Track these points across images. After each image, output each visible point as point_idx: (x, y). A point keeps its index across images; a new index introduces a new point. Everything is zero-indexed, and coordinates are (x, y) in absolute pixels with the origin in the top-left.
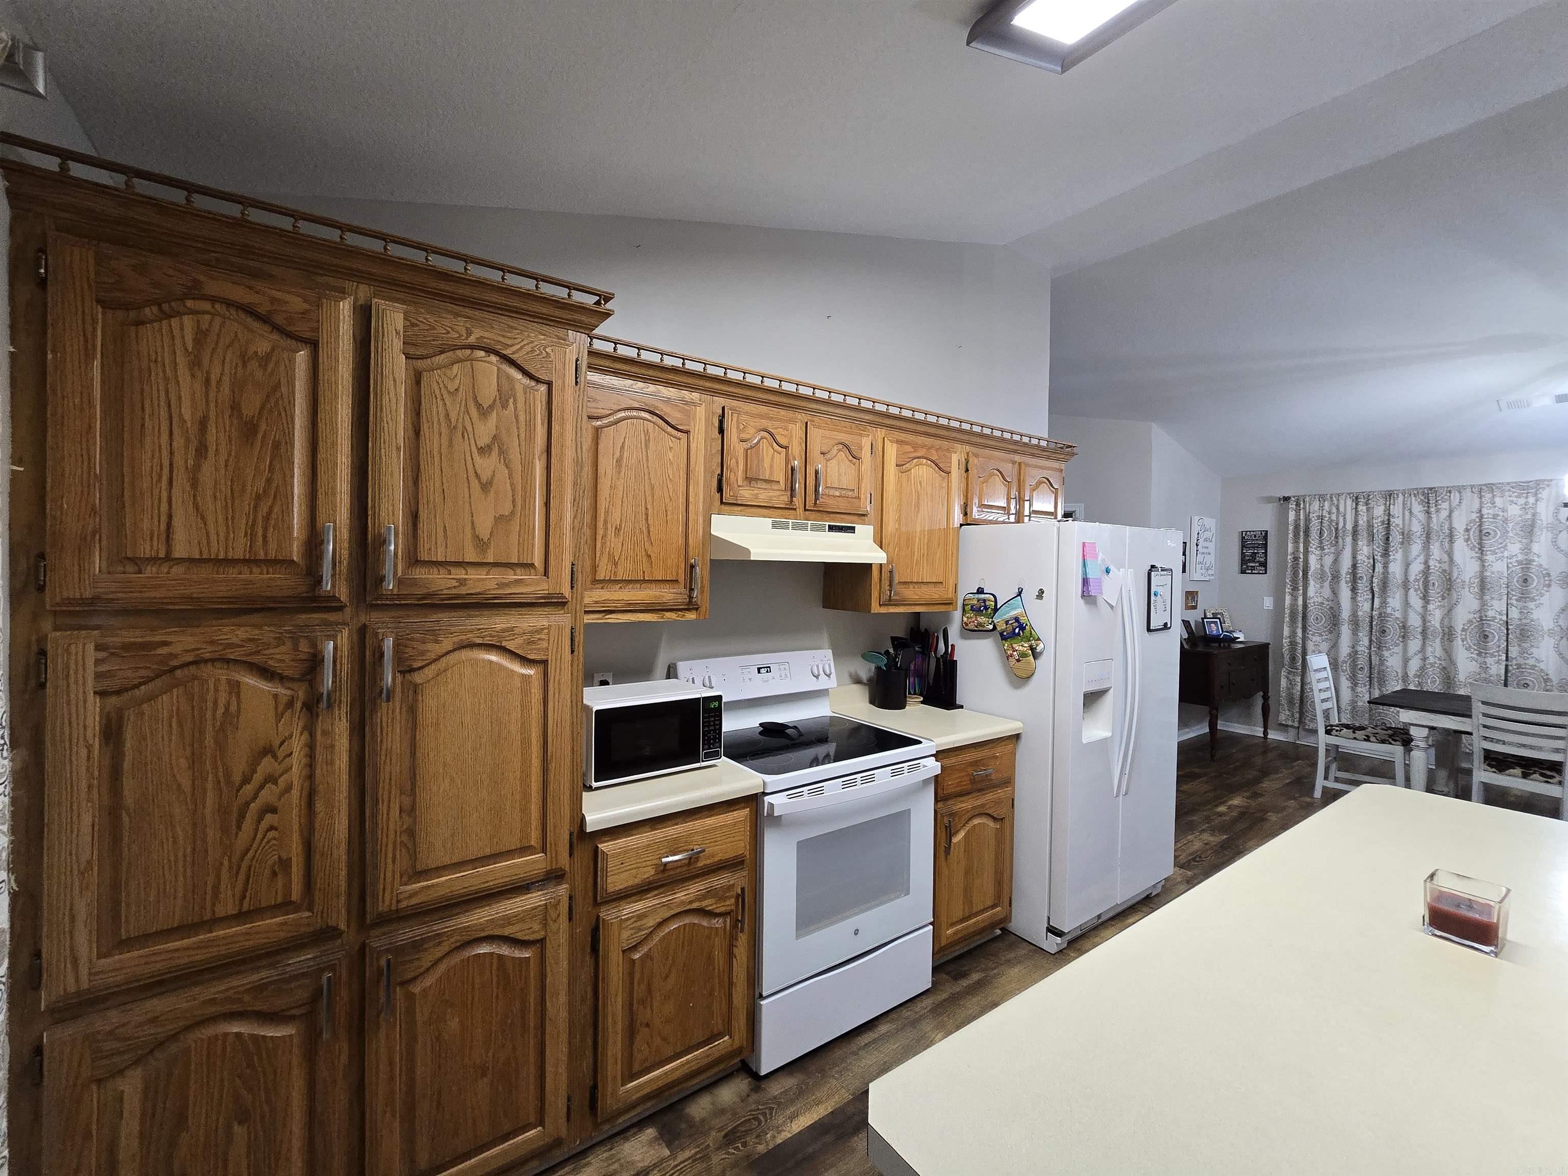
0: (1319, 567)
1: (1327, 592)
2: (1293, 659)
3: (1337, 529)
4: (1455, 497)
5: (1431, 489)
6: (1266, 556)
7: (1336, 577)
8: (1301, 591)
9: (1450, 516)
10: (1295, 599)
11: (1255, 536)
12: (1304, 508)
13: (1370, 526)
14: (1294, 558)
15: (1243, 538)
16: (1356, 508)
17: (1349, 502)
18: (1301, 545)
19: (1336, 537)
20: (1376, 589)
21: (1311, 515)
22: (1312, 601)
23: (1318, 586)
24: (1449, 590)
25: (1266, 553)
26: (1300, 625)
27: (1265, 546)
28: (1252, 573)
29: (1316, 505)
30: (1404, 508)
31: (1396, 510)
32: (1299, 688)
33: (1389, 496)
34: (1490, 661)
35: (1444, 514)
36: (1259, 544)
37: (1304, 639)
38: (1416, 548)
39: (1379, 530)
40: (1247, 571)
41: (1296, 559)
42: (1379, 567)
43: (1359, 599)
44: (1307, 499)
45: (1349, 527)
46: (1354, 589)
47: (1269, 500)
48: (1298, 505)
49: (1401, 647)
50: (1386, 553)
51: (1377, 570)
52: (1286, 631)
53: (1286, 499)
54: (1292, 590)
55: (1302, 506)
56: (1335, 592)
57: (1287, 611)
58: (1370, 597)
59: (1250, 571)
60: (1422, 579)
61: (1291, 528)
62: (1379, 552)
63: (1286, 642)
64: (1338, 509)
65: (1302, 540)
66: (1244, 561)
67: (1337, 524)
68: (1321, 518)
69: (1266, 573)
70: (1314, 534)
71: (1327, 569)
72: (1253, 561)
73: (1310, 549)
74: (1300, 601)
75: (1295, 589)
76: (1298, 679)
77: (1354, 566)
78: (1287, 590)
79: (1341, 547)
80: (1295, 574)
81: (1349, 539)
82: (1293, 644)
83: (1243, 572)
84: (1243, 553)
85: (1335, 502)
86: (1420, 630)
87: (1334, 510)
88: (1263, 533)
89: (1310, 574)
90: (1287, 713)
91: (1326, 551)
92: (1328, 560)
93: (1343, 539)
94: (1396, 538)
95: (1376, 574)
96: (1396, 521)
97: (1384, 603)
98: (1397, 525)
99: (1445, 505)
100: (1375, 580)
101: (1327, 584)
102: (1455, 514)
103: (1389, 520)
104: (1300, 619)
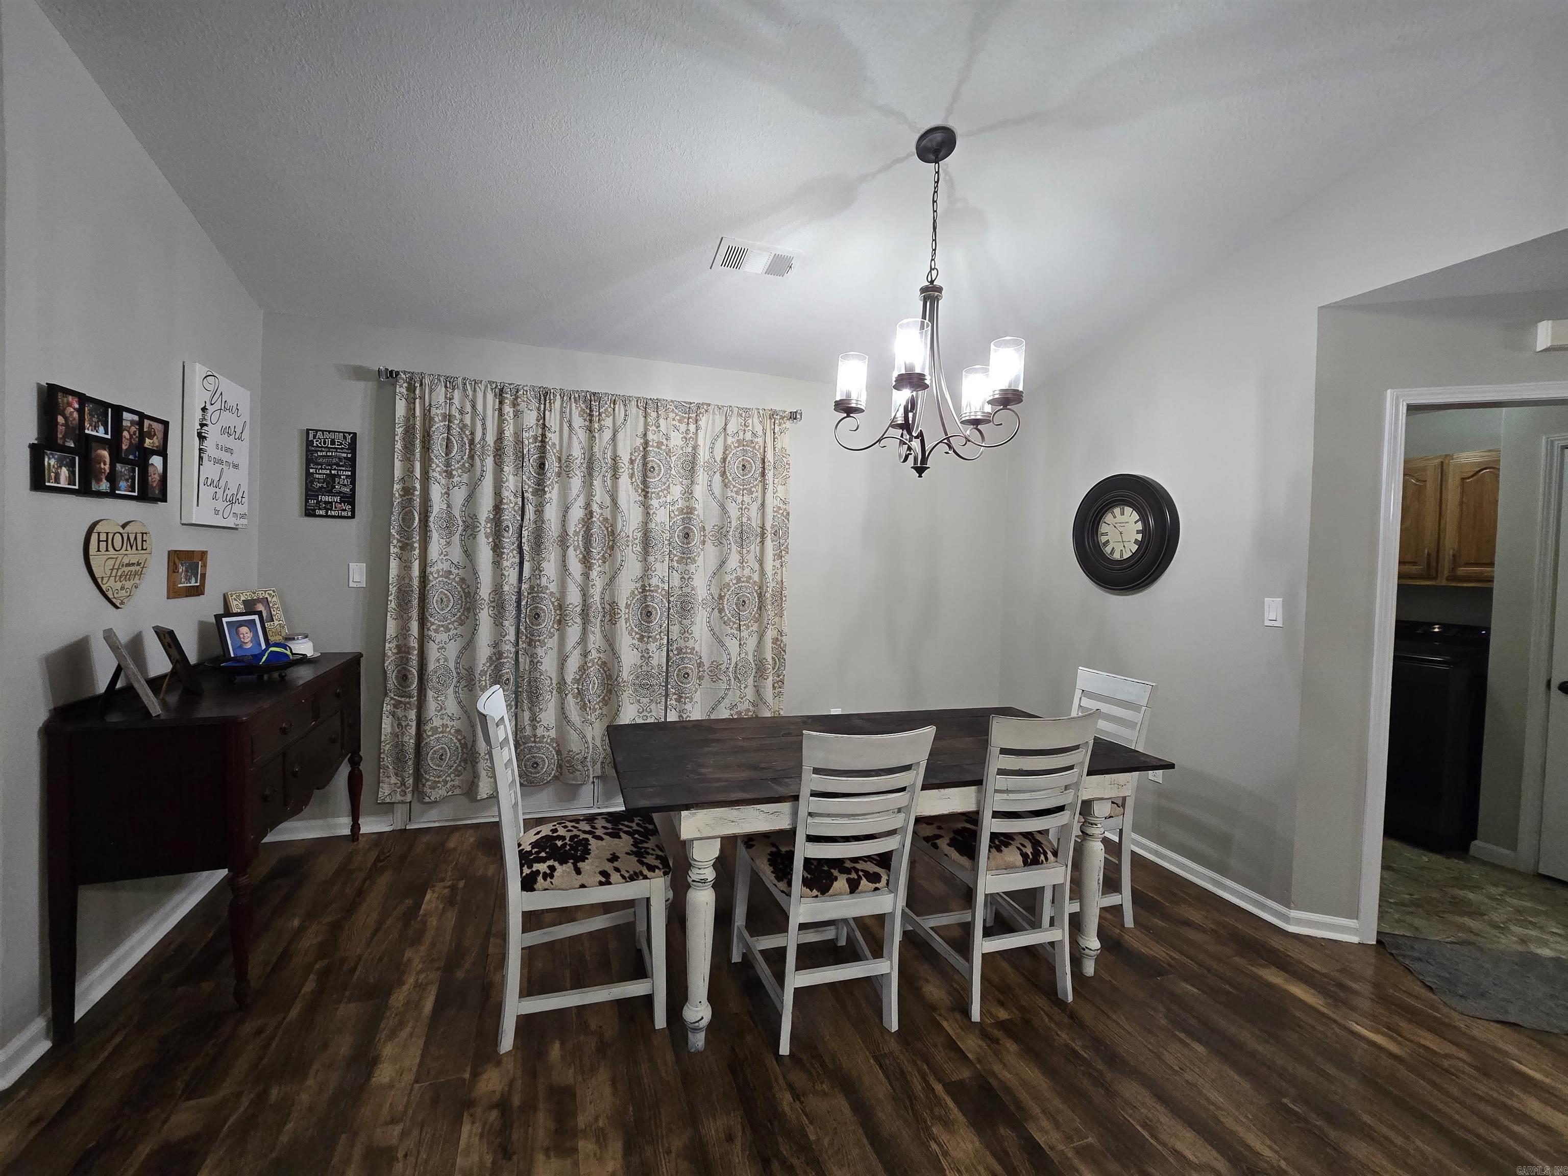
0: (445, 507)
1: (456, 553)
2: (404, 678)
3: (472, 442)
4: (620, 409)
5: (594, 394)
6: (353, 483)
7: (471, 528)
8: (417, 552)
9: (614, 438)
10: (406, 566)
11: (333, 442)
12: (422, 398)
13: (519, 441)
14: (404, 489)
15: (309, 443)
16: (500, 410)
17: (490, 396)
18: (418, 465)
19: (471, 457)
20: (526, 547)
21: (434, 411)
22: (433, 569)
23: (443, 542)
24: (612, 548)
25: (353, 478)
26: (415, 613)
27: (352, 463)
28: (327, 516)
29: (440, 395)
30: (562, 418)
31: (553, 420)
32: (413, 731)
33: (544, 396)
34: (653, 647)
35: (607, 434)
36: (340, 459)
37: (423, 639)
38: (576, 482)
39: (530, 448)
40: (318, 512)
41: (407, 491)
42: (530, 509)
43: (505, 564)
44: (427, 381)
45: (491, 439)
46: (497, 548)
47: (359, 373)
48: (411, 389)
49: (556, 637)
50: (540, 489)
51: (527, 517)
52: (392, 627)
53: (392, 375)
54: (401, 548)
55: (417, 392)
56: (469, 554)
57: (393, 590)
58: (517, 560)
59: (322, 512)
60: (582, 532)
61: (399, 431)
62: (529, 487)
63: (390, 647)
64: (474, 407)
65: (418, 456)
66: (310, 491)
67: (472, 433)
68: (449, 418)
69: (353, 517)
70: (438, 448)
71: (457, 512)
72: (330, 492)
73: (432, 474)
74: (416, 572)
75: (405, 547)
76: (412, 715)
77: (498, 509)
78: (393, 550)
79: (478, 473)
80: (407, 518)
81: (490, 461)
82: (403, 650)
83: (309, 513)
84: (308, 475)
85: (470, 393)
86: (578, 609)
87: (468, 408)
88: (349, 437)
89: (431, 519)
90: (393, 780)
91: (456, 479)
92: (459, 495)
93: (482, 461)
94: (552, 466)
95: (526, 522)
96: (553, 438)
97: (537, 570)
98: (554, 444)
99: (608, 422)
100: (525, 533)
101: (456, 539)
102: (620, 436)
103: (544, 435)
104: (415, 602)
